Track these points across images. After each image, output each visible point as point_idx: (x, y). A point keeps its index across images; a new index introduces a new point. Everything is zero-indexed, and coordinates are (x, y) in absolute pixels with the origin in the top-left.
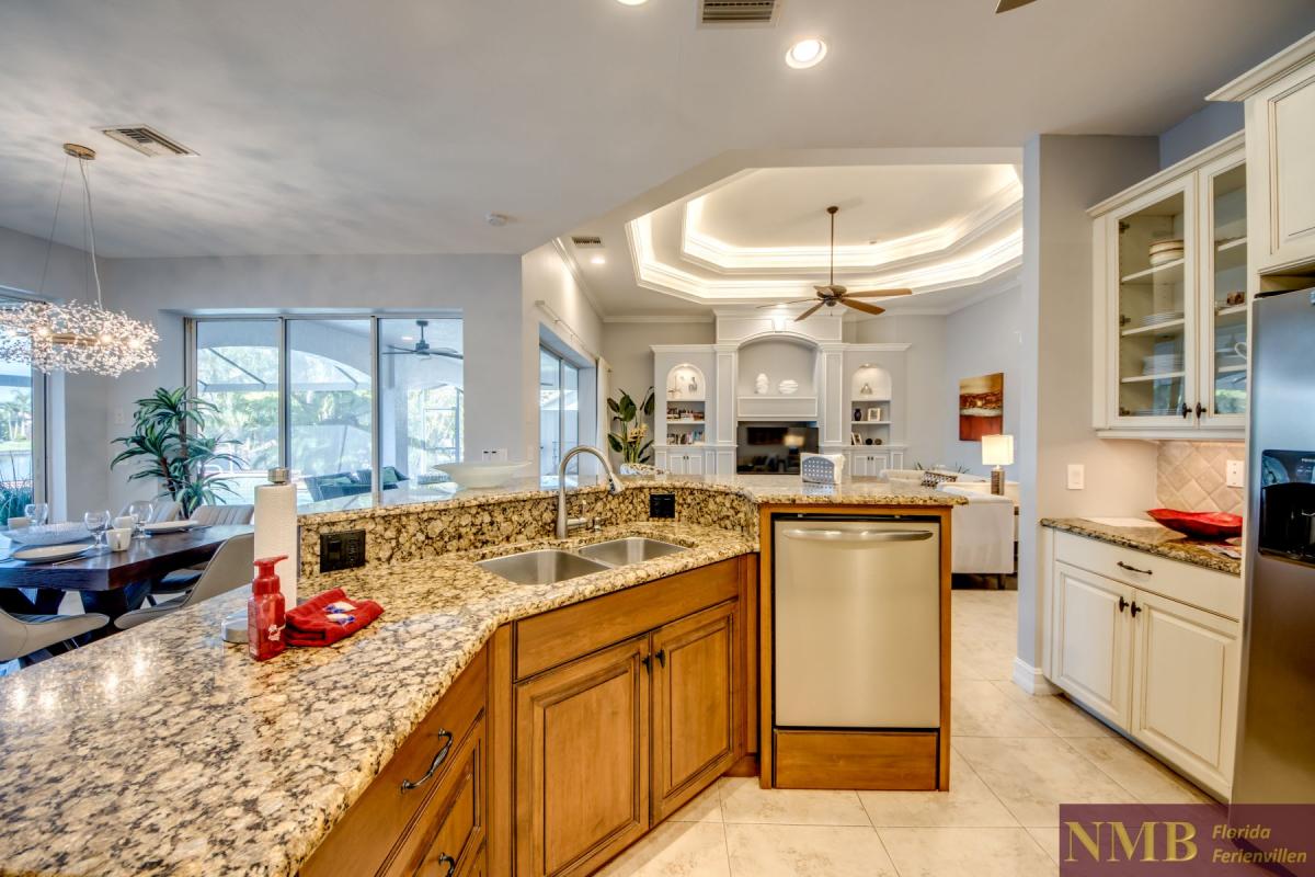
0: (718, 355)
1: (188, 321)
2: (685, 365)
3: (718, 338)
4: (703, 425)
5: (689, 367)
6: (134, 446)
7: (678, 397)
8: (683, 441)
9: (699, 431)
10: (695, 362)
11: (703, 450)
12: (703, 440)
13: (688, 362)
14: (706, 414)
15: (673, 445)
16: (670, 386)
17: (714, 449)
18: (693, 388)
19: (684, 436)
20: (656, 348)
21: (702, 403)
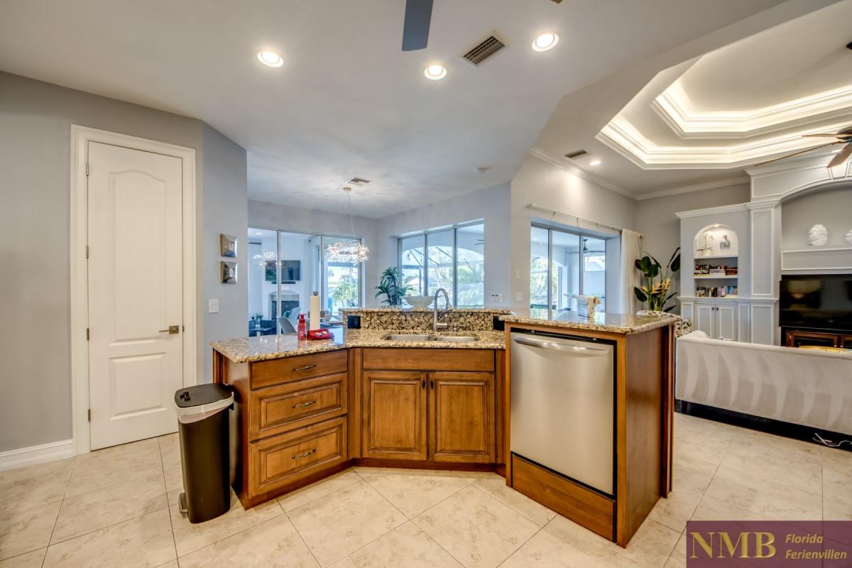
0: (752, 212)
1: (399, 240)
2: (716, 225)
3: (753, 196)
4: (736, 279)
5: (720, 227)
6: (380, 290)
7: (707, 255)
8: (715, 294)
9: (732, 285)
10: (726, 222)
11: (736, 302)
12: (736, 293)
13: (718, 223)
14: (739, 270)
15: (703, 297)
16: (698, 245)
17: (749, 302)
18: (725, 245)
19: (716, 290)
20: (681, 215)
21: (735, 259)
